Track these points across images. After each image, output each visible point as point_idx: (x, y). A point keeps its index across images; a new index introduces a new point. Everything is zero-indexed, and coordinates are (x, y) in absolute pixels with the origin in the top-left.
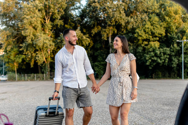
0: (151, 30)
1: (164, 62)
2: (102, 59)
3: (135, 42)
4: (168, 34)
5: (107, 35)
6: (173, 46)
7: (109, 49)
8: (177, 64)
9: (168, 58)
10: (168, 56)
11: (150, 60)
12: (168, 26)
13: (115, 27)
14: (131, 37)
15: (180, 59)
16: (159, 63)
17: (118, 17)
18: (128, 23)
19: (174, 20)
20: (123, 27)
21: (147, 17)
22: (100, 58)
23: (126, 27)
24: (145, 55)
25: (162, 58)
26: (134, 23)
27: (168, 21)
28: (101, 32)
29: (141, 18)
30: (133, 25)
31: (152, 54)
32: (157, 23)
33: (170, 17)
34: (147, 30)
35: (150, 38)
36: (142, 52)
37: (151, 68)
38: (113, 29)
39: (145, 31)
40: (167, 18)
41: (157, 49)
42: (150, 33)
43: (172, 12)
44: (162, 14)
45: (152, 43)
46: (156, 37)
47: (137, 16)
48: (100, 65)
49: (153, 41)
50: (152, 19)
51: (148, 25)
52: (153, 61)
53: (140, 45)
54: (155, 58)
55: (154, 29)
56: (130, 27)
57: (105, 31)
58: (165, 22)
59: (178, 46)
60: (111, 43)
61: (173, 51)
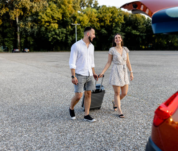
0: (51, 14)
1: (62, 39)
2: (11, 36)
3: (39, 23)
4: (64, 18)
5: (15, 16)
6: (68, 27)
7: (17, 28)
8: (71, 41)
9: (65, 36)
10: (65, 35)
11: (52, 38)
12: (63, 12)
13: (21, 10)
14: (35, 19)
15: (73, 37)
16: (58, 40)
17: (24, 2)
18: (32, 7)
19: (68, 8)
20: (28, 10)
21: (47, 4)
22: (10, 34)
23: (30, 11)
24: (47, 33)
25: (61, 36)
26: (37, 7)
27: (63, 9)
28: (9, 13)
29: (43, 4)
30: (37, 9)
31: (53, 33)
32: (55, 9)
33: (65, 5)
34: (48, 14)
35: (50, 20)
36: (45, 31)
37: (52, 43)
38: (20, 11)
39: (46, 15)
40: (63, 6)
41: (57, 29)
42: (51, 17)
43: (66, 2)
44: (58, 2)
45: (52, 24)
46: (55, 20)
47: (40, 3)
48: (9, 40)
49: (53, 23)
50: (51, 6)
51: (49, 10)
52: (54, 38)
53: (43, 26)
54: (56, 36)
55: (53, 13)
56: (34, 10)
57: (13, 13)
58: (62, 9)
59: (72, 27)
60: (19, 22)
61: (68, 31)
